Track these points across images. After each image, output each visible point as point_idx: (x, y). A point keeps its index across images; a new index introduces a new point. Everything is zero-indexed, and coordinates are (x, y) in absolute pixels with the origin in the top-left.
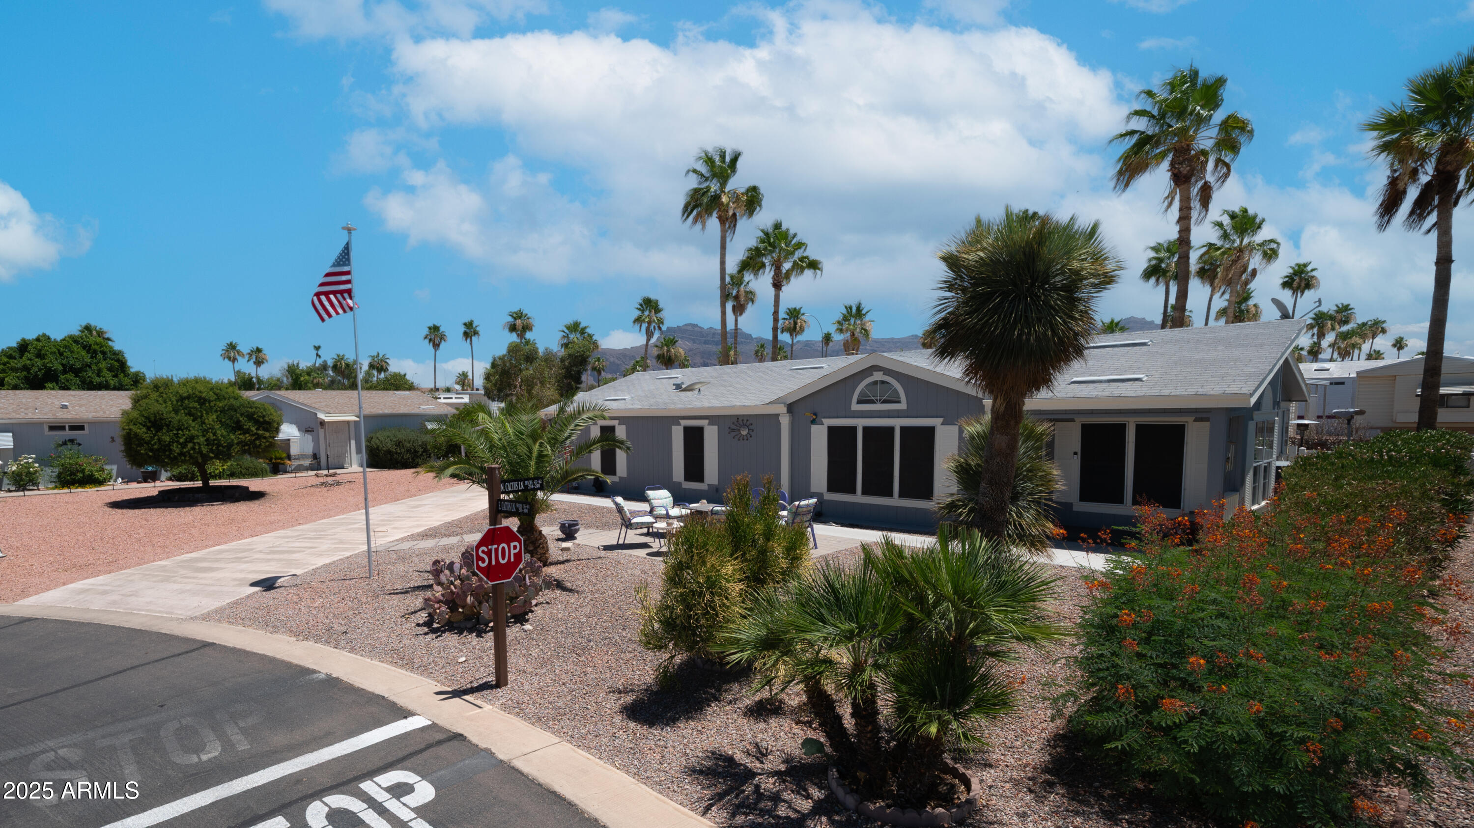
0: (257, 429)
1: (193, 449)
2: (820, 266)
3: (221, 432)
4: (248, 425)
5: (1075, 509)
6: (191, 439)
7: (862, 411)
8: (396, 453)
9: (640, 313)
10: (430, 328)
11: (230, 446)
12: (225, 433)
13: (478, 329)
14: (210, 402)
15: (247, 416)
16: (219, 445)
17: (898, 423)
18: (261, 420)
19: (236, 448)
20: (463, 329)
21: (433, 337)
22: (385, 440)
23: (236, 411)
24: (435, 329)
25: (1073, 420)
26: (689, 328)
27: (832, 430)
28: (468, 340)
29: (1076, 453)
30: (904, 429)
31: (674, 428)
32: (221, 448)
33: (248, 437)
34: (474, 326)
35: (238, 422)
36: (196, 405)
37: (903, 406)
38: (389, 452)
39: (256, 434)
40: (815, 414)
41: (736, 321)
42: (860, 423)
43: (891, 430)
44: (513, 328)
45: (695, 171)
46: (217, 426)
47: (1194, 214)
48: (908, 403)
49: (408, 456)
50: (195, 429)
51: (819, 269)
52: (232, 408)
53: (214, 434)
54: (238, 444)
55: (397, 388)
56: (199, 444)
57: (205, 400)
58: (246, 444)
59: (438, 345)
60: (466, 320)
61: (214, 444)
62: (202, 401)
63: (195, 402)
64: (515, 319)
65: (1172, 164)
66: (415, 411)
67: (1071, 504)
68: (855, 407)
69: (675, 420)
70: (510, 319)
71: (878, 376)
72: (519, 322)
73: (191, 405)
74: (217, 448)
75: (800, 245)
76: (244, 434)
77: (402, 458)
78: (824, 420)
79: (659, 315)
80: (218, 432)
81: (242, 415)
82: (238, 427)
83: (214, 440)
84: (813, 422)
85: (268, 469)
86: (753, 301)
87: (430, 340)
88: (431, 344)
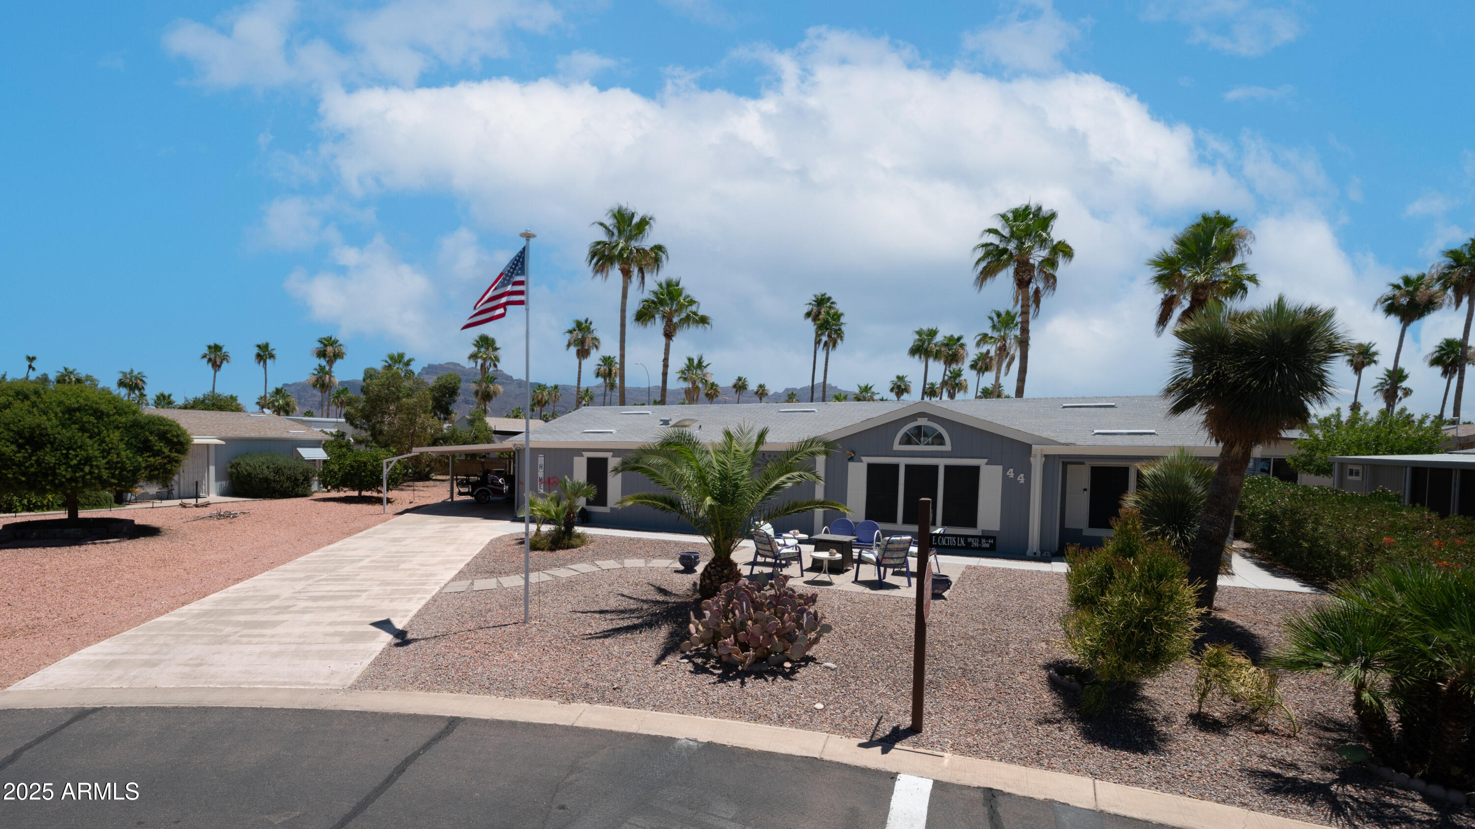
0: (170, 451)
1: (91, 473)
2: (710, 321)
3: (126, 453)
4: (159, 445)
5: (1084, 534)
6: (88, 460)
7: (904, 451)
8: (274, 481)
9: (476, 349)
10: (210, 347)
11: (137, 470)
12: (131, 455)
13: (274, 352)
14: (108, 415)
15: (158, 435)
16: (123, 469)
17: (942, 463)
18: (175, 440)
19: (144, 473)
20: (256, 350)
21: (213, 356)
22: (257, 464)
23: (142, 428)
24: (216, 348)
25: (1083, 463)
26: (451, 366)
27: (871, 467)
28: (262, 363)
29: (1085, 490)
30: (948, 468)
31: (576, 459)
32: (125, 473)
33: (159, 460)
34: (270, 348)
35: (147, 441)
36: (92, 419)
37: (948, 447)
38: (266, 480)
39: (169, 456)
40: (854, 453)
41: (580, 363)
42: (902, 462)
43: (935, 468)
44: (322, 354)
45: (602, 224)
46: (122, 446)
47: (1032, 310)
48: (952, 445)
49: (287, 484)
50: (93, 449)
51: (708, 324)
52: (136, 424)
53: (118, 455)
54: (146, 468)
55: (221, 408)
56: (98, 467)
57: (102, 413)
58: (156, 469)
59: (220, 366)
60: (261, 342)
61: (116, 468)
62: (99, 414)
63: (91, 415)
64: (326, 346)
65: (1016, 272)
66: (285, 435)
67: (1081, 530)
68: (897, 447)
69: (578, 452)
70: (319, 345)
71: (922, 422)
72: (330, 349)
73: (85, 419)
74: (120, 473)
75: (692, 302)
76: (154, 456)
77: (282, 486)
78: (863, 458)
79: (496, 353)
80: (123, 454)
81: (151, 433)
82: (145, 447)
83: (117, 463)
84: (851, 459)
85: (113, 498)
86: (597, 347)
87: (210, 360)
88: (210, 365)
